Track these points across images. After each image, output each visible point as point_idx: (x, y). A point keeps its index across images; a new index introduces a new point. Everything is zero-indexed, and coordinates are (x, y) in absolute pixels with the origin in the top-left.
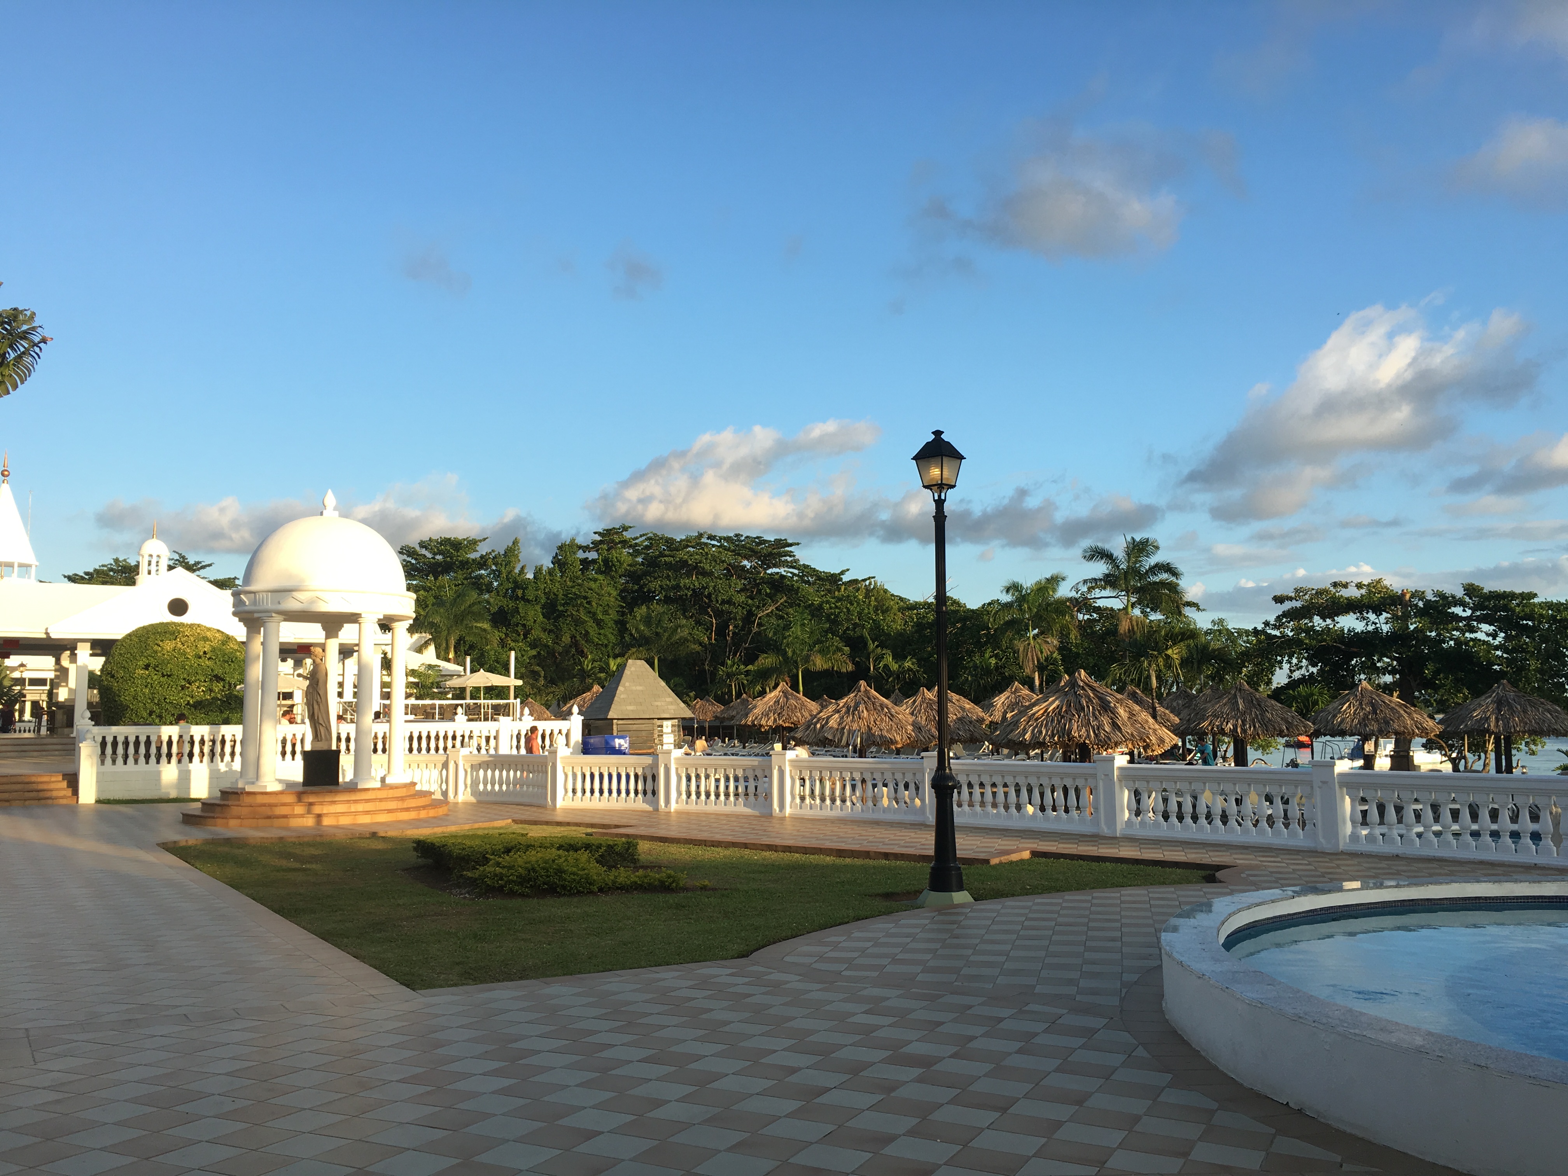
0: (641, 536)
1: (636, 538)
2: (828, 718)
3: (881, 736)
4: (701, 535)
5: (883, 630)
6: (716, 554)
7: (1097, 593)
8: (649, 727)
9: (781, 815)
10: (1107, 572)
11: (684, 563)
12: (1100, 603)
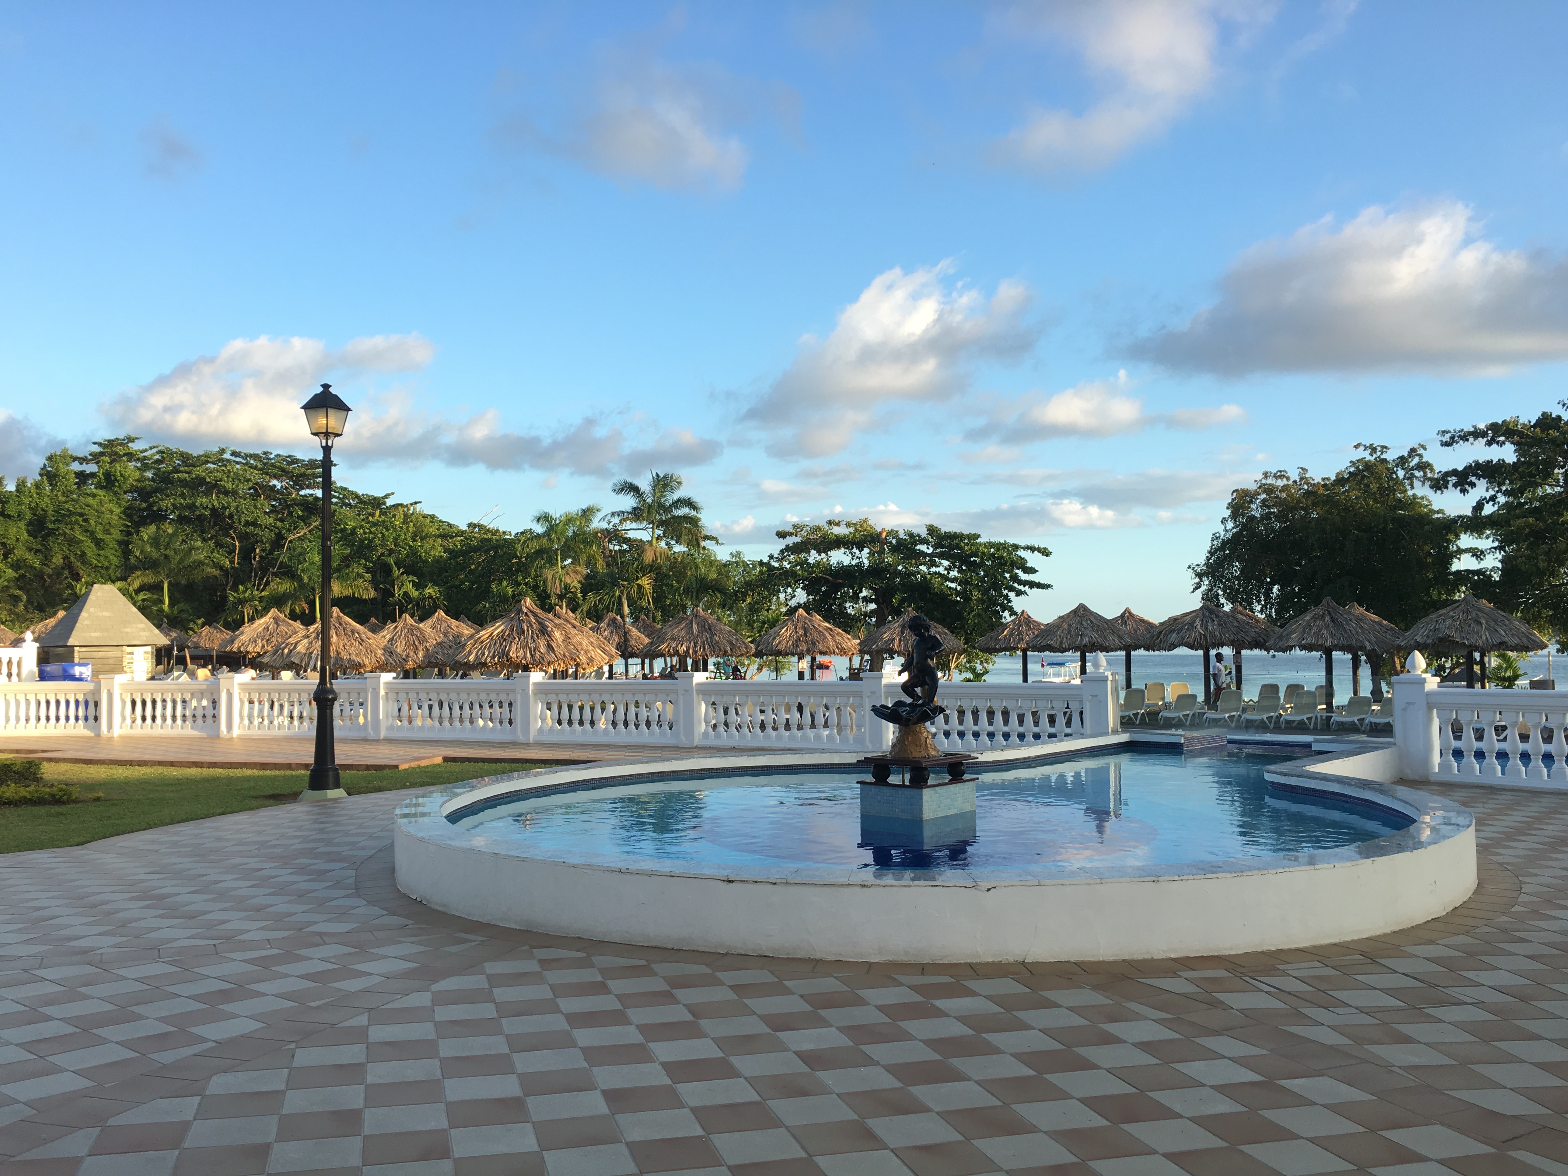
0: (151, 448)
1: (146, 450)
2: (296, 643)
3: (350, 660)
4: (223, 451)
5: (420, 556)
6: (241, 472)
7: (628, 525)
8: (118, 654)
9: (228, 736)
10: (635, 505)
11: (201, 481)
12: (631, 535)
